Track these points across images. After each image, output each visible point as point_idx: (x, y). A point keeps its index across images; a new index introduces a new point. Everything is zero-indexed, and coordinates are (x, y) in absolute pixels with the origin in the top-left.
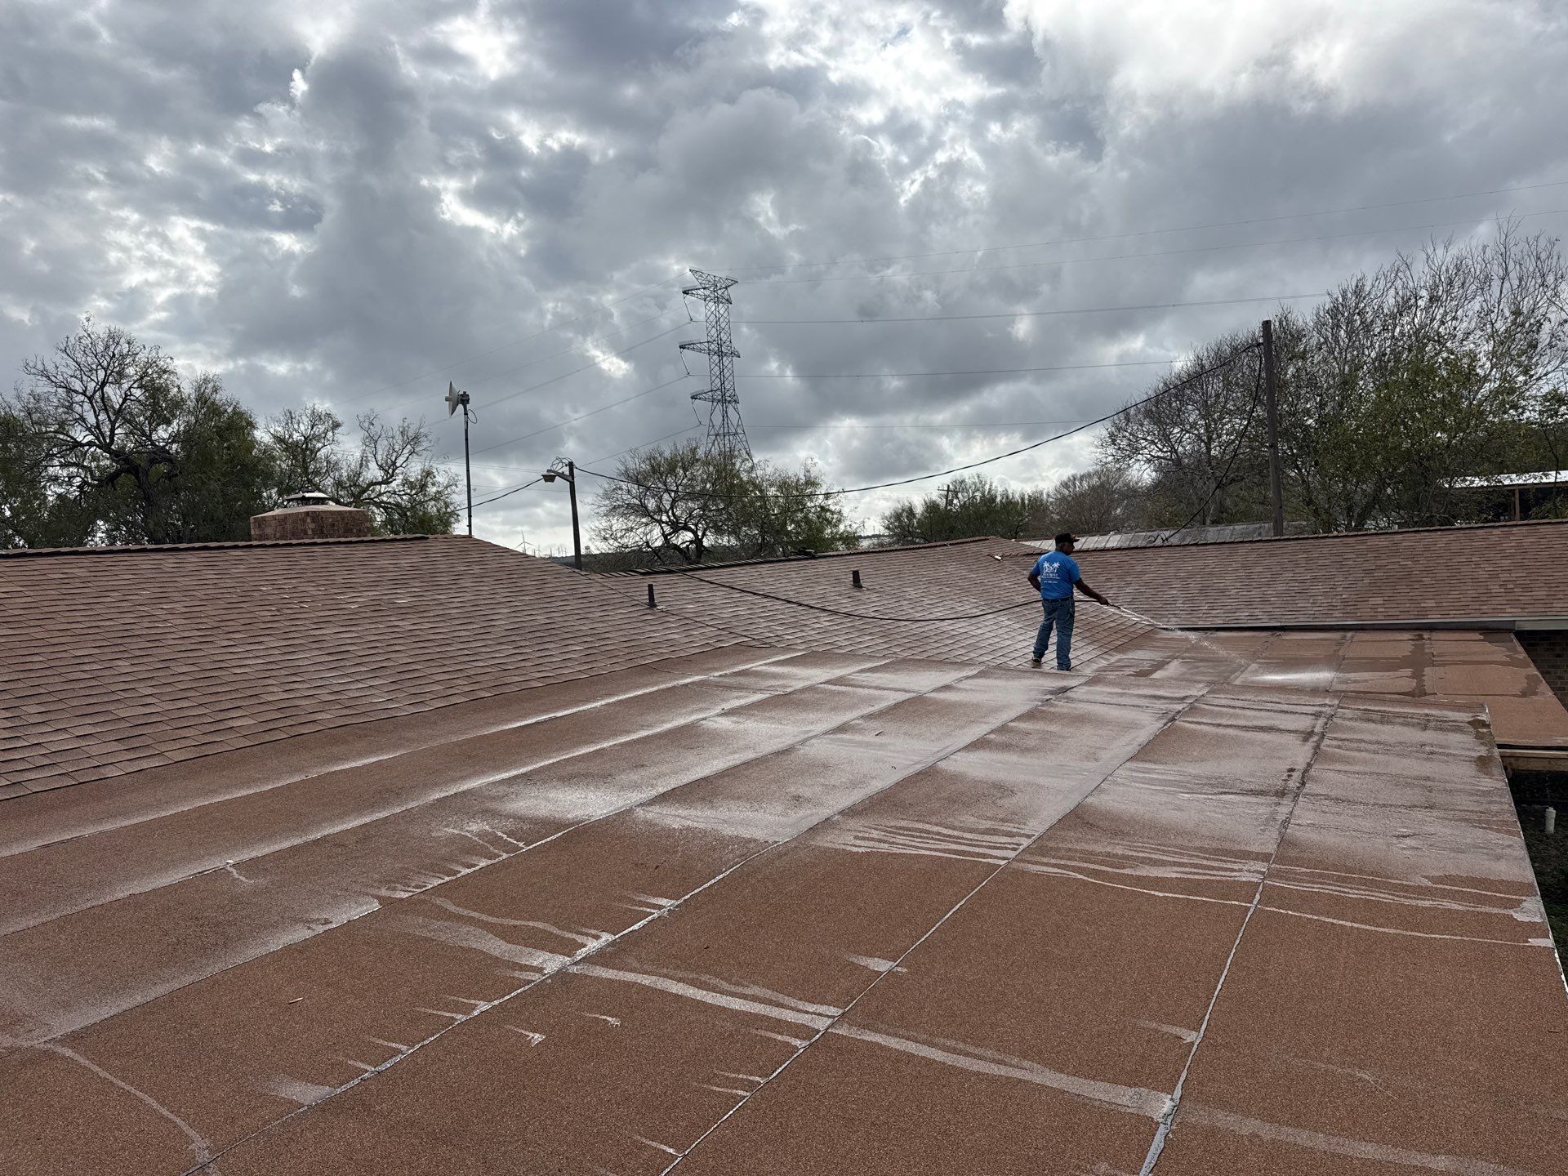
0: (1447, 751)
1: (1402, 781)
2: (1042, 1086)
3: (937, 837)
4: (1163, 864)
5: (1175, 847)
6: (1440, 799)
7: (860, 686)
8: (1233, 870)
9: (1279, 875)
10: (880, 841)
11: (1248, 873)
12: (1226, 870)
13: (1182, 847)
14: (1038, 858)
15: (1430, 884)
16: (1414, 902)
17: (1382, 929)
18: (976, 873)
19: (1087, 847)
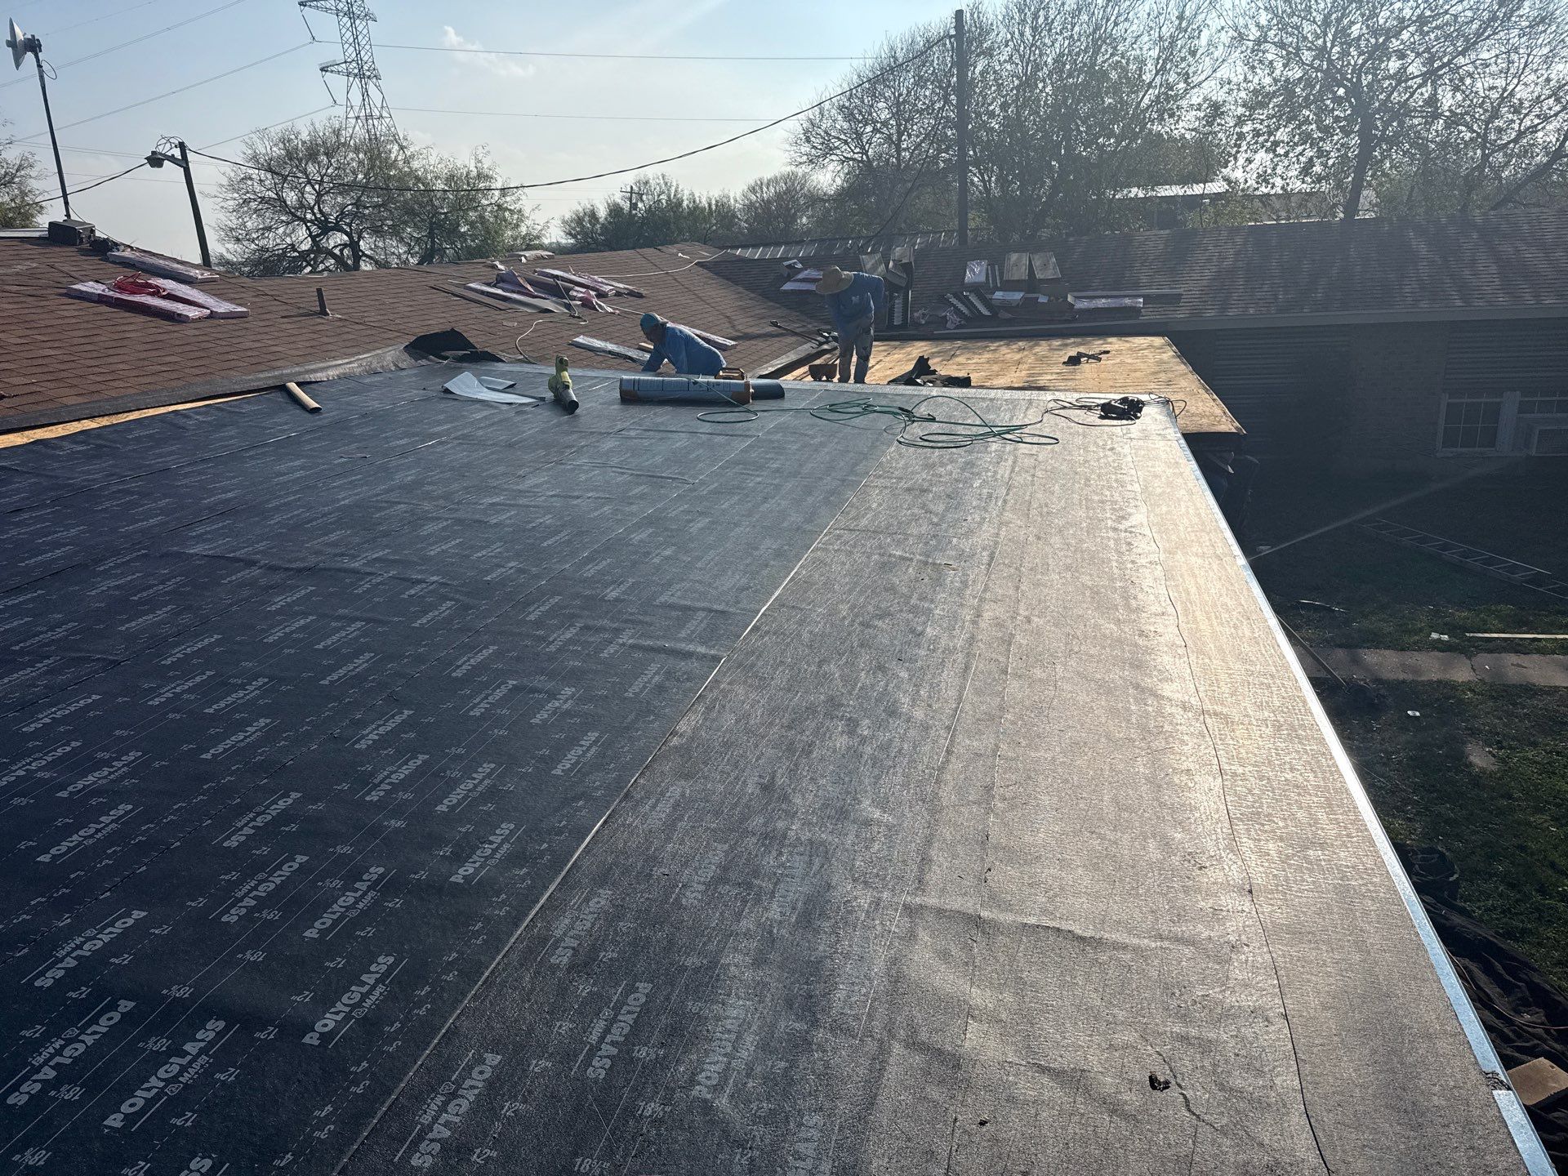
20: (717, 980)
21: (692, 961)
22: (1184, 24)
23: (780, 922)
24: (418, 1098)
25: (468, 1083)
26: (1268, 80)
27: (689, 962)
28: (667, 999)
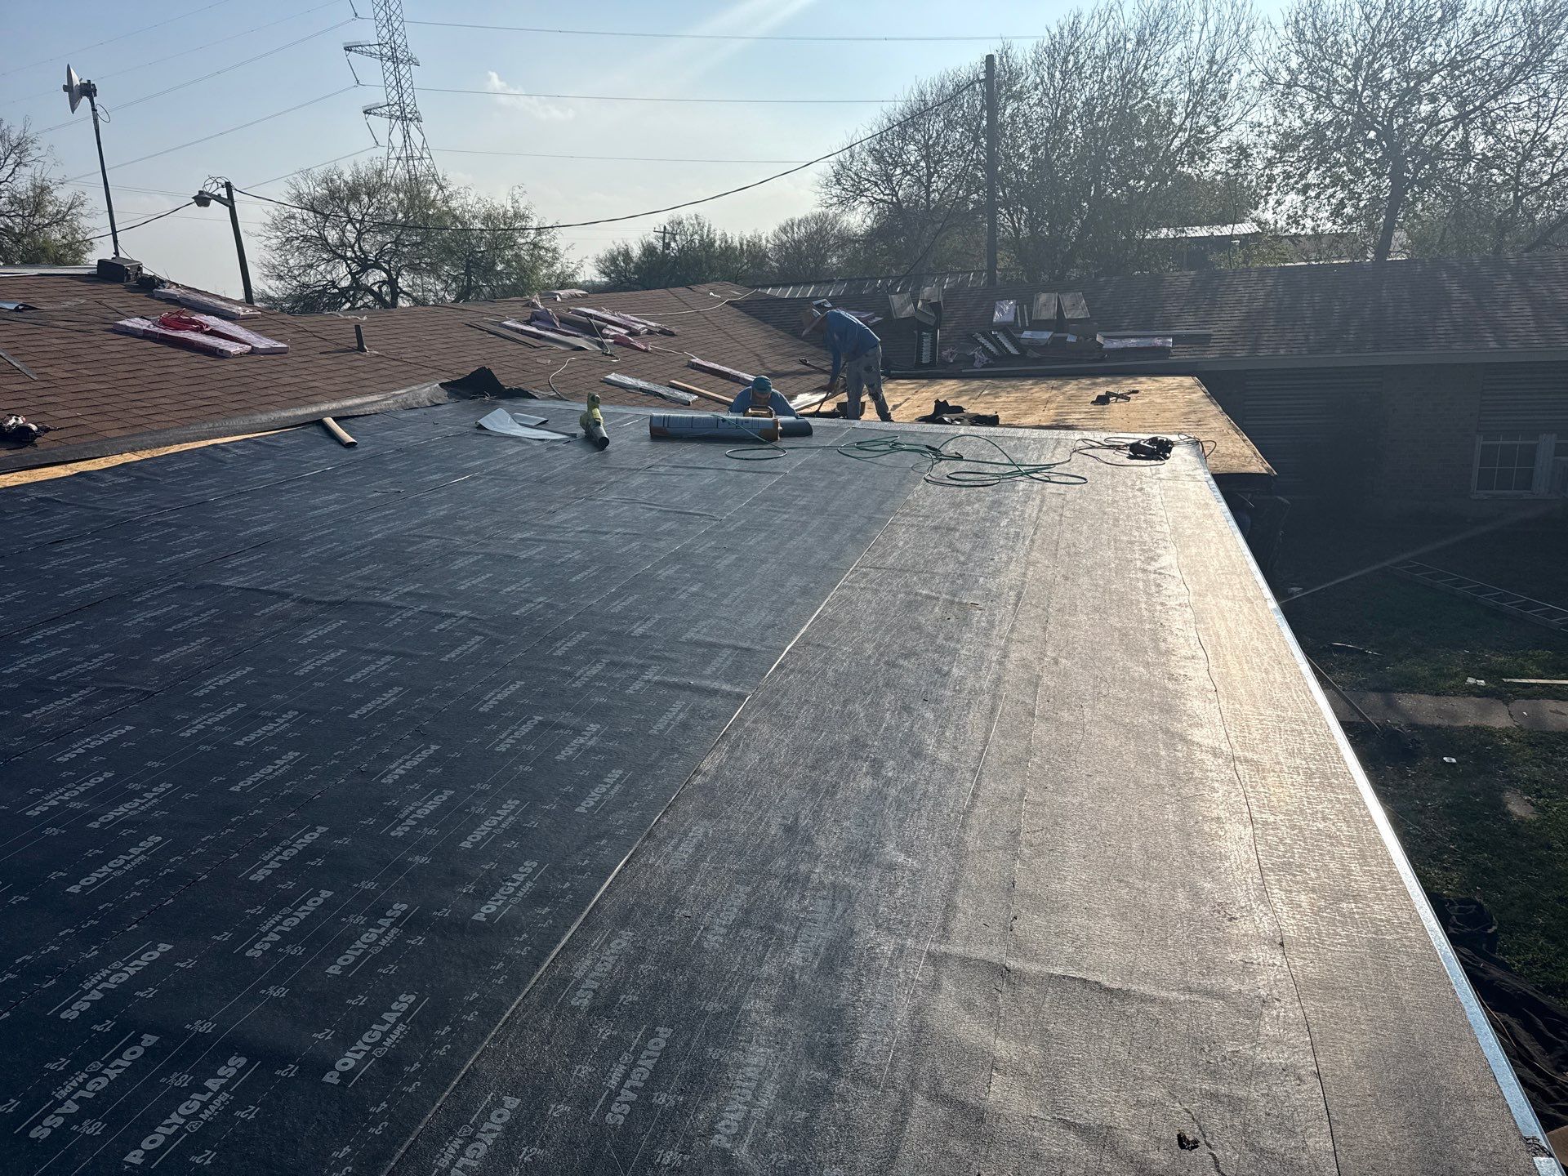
20: (738, 1027)
21: (712, 1006)
22: (1215, 68)
23: (803, 968)
24: (436, 1141)
25: (487, 1126)
26: (1298, 123)
27: (709, 1009)
28: (687, 1044)
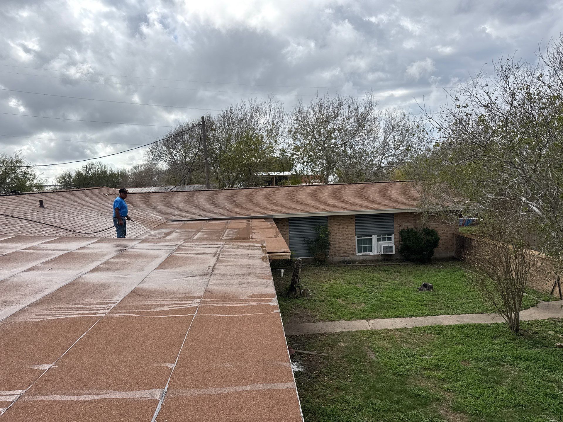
0: (254, 256)
1: (241, 267)
2: (115, 398)
3: (75, 309)
4: (165, 305)
5: (170, 298)
6: (252, 270)
7: (42, 250)
8: (190, 304)
9: (204, 302)
10: (48, 315)
11: (194, 304)
12: (187, 304)
13: (172, 298)
14: (118, 311)
15: (248, 298)
16: (243, 305)
17: (234, 315)
18: (91, 321)
19: (137, 304)
22: (274, 126)
